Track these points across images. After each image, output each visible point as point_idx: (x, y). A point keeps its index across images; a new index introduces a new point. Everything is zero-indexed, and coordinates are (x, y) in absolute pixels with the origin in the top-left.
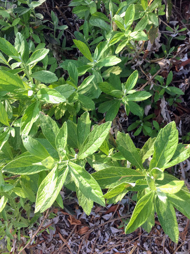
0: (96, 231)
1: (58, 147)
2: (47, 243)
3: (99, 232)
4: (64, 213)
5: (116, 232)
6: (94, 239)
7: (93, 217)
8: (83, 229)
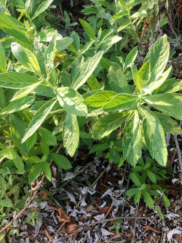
0: (85, 232)
1: (47, 63)
2: (32, 239)
3: (89, 232)
4: (54, 208)
5: (107, 234)
6: (83, 239)
7: (83, 216)
8: (71, 227)
